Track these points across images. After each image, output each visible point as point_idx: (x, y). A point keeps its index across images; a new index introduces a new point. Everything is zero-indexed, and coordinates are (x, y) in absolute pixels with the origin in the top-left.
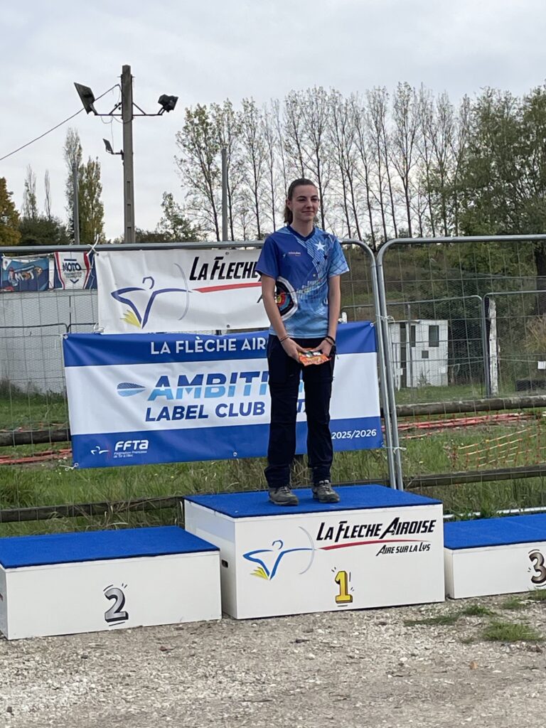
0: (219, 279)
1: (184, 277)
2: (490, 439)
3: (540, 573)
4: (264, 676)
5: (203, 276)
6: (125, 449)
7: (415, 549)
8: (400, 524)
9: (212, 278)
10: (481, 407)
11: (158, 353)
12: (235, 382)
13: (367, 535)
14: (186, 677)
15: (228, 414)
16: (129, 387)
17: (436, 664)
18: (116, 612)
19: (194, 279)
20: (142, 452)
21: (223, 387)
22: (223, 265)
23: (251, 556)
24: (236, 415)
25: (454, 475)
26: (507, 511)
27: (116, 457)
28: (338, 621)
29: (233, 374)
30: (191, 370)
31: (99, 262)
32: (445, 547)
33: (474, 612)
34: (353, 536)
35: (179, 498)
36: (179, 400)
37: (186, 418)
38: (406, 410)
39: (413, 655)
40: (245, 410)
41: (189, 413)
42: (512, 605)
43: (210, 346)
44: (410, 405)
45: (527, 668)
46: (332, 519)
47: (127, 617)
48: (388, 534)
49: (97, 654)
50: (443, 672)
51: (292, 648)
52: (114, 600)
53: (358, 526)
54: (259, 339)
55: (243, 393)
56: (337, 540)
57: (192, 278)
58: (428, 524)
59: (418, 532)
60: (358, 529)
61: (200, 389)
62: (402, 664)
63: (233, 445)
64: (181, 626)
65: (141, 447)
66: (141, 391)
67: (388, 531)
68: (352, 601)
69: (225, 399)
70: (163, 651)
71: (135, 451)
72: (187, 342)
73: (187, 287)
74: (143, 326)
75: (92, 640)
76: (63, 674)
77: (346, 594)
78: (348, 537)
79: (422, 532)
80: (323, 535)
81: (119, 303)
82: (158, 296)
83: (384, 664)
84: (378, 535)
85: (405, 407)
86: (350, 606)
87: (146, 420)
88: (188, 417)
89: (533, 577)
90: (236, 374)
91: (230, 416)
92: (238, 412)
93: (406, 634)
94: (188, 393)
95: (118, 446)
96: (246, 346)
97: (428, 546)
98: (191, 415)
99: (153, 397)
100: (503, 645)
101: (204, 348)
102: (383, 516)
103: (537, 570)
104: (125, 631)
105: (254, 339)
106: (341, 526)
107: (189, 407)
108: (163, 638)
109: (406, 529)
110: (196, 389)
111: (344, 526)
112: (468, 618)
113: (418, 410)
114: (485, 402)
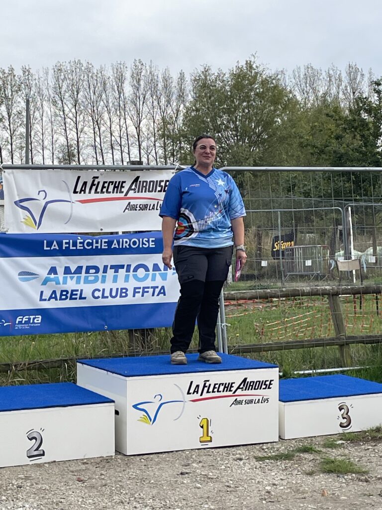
0: (95, 193)
1: (69, 192)
2: (288, 318)
3: (345, 420)
4: (168, 502)
5: (83, 191)
6: (23, 322)
7: (258, 402)
8: (248, 382)
9: (90, 192)
10: (283, 294)
11: (49, 249)
12: (106, 273)
13: (223, 391)
14: (107, 503)
15: (101, 296)
16: (27, 274)
17: (294, 492)
18: (35, 450)
19: (77, 193)
20: (36, 325)
21: (97, 276)
22: (99, 183)
23: (138, 406)
24: (107, 297)
25: (264, 345)
26: (302, 372)
27: (17, 328)
28: (204, 457)
29: (104, 266)
30: (74, 263)
31: (5, 177)
32: (279, 400)
33: (306, 450)
34: (213, 392)
35: (64, 360)
36: (65, 285)
37: (70, 299)
38: (230, 296)
39: (274, 484)
40: (114, 294)
41: (72, 295)
42: (331, 444)
43: (88, 244)
44: (233, 292)
45: (365, 495)
46: (199, 378)
47: (43, 454)
48: (239, 390)
49: (29, 484)
50: (303, 498)
51: (180, 479)
52: (34, 440)
53: (217, 384)
54: (125, 240)
55: (112, 281)
56: (201, 395)
57: (75, 192)
58: (268, 383)
59: (260, 389)
60: (217, 386)
61: (81, 277)
62: (269, 492)
63: (104, 320)
64: (85, 461)
65: (35, 321)
66: (37, 278)
67: (238, 388)
68: (211, 441)
69: (99, 285)
70: (80, 481)
71: (31, 323)
72: (71, 241)
73: (71, 198)
74: (38, 228)
75: (19, 472)
76: (6, 501)
77: (208, 436)
78: (210, 392)
79: (263, 389)
80: (191, 391)
81: (20, 210)
82: (49, 205)
83: (255, 492)
84: (232, 391)
85: (229, 294)
86: (210, 445)
87: (40, 301)
88: (71, 299)
89: (341, 423)
90: (107, 266)
91: (102, 298)
92: (109, 295)
93: (260, 467)
94: (72, 280)
95: (18, 320)
96: (115, 245)
97: (267, 400)
98: (73, 297)
99: (45, 282)
100: (338, 476)
101: (83, 246)
102: (235, 377)
103: (344, 418)
104: (44, 465)
105: (121, 240)
106: (205, 384)
107: (72, 291)
108: (76, 471)
109: (252, 386)
110: (77, 277)
111: (207, 384)
112: (302, 455)
113: (239, 296)
114: (286, 291)
